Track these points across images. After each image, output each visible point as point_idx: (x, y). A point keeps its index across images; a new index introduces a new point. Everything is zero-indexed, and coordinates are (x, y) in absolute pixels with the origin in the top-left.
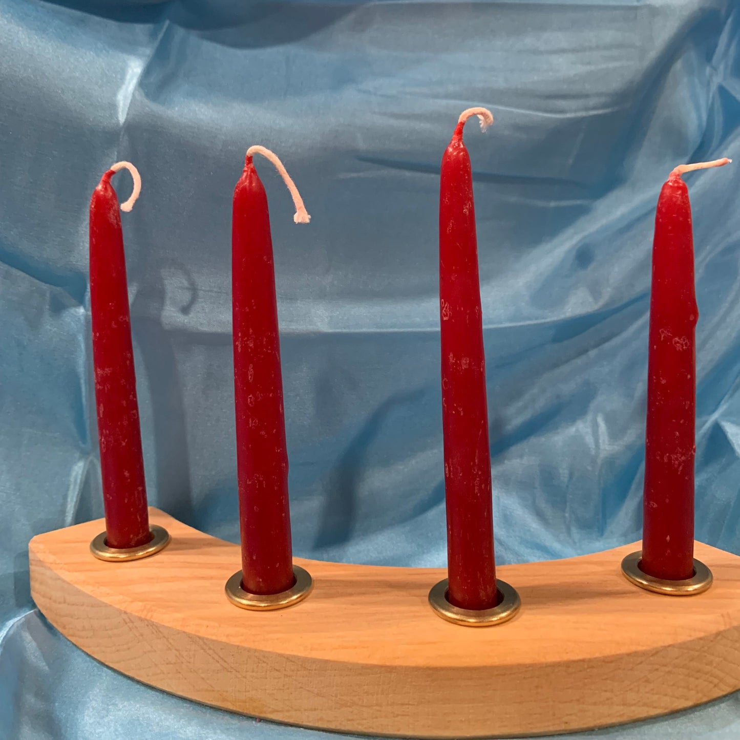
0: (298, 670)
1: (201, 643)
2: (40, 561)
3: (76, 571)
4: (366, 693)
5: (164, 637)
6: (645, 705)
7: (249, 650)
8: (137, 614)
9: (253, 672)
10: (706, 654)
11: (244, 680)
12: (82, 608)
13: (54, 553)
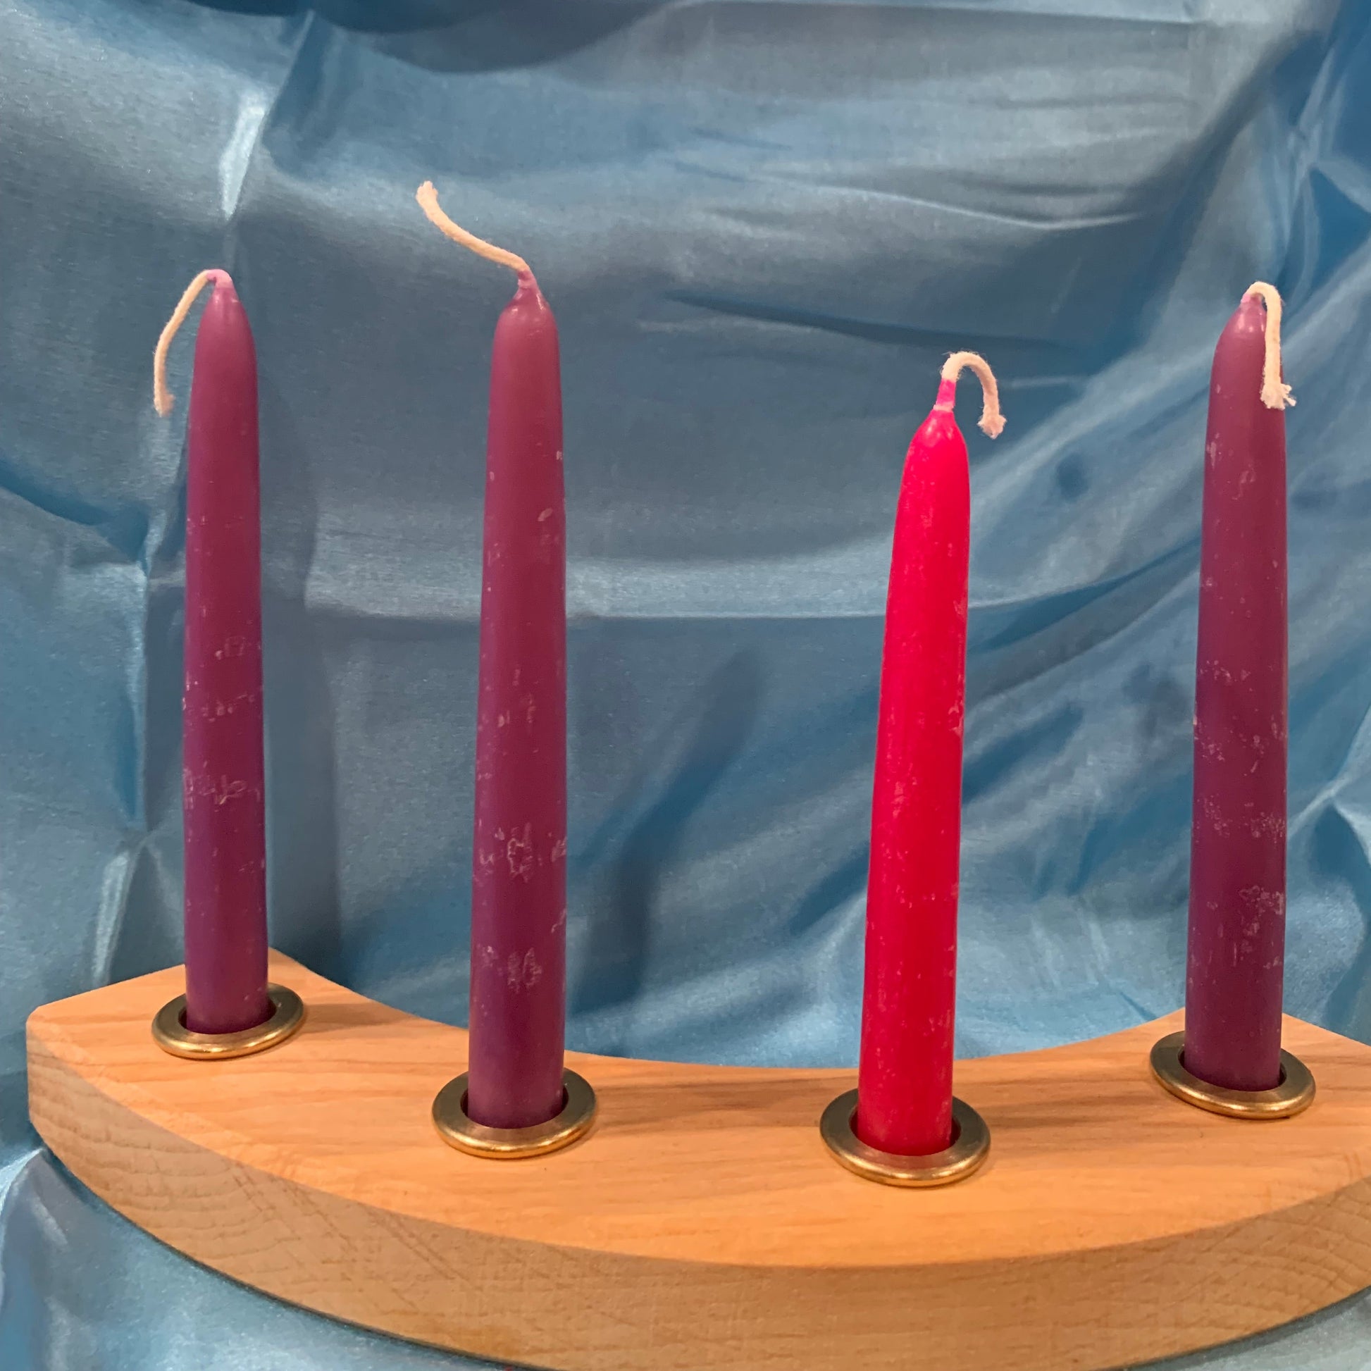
0: (584, 1276)
1: (394, 1225)
2: (53, 1057)
3: (133, 1081)
4: (713, 1315)
5: (318, 1212)
6: (1213, 1323)
7: (490, 1239)
8: (262, 1168)
9: (496, 1278)
10: (1317, 1229)
11: (478, 1293)
12: (147, 1153)
13: (83, 1044)
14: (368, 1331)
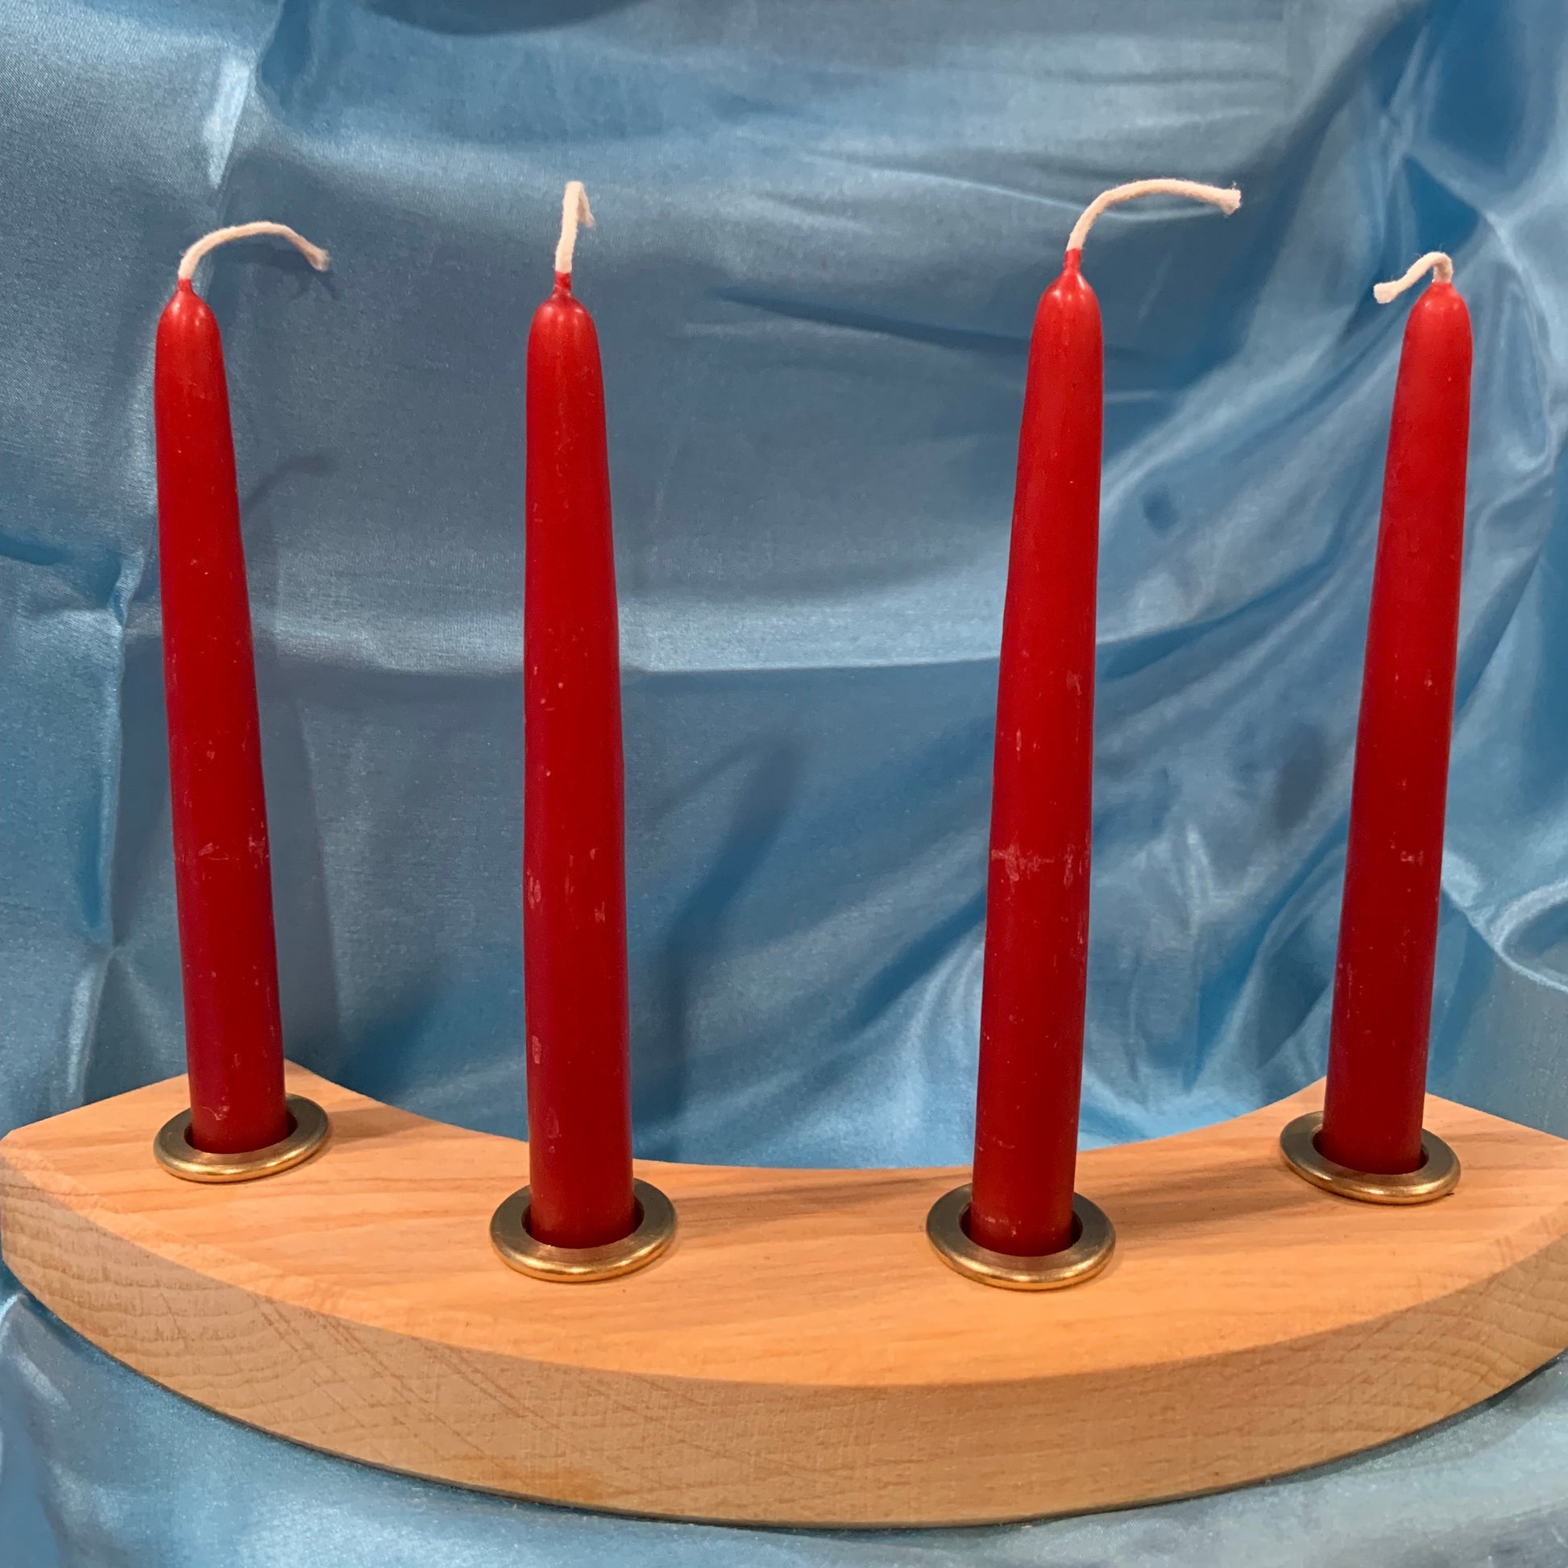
0: (676, 1407)
1: (455, 1360)
3: (134, 1211)
4: (822, 1443)
5: (366, 1350)
7: (567, 1371)
8: (297, 1303)
9: (575, 1414)
11: (554, 1431)
12: (156, 1292)
13: (70, 1170)
14: (426, 1481)
